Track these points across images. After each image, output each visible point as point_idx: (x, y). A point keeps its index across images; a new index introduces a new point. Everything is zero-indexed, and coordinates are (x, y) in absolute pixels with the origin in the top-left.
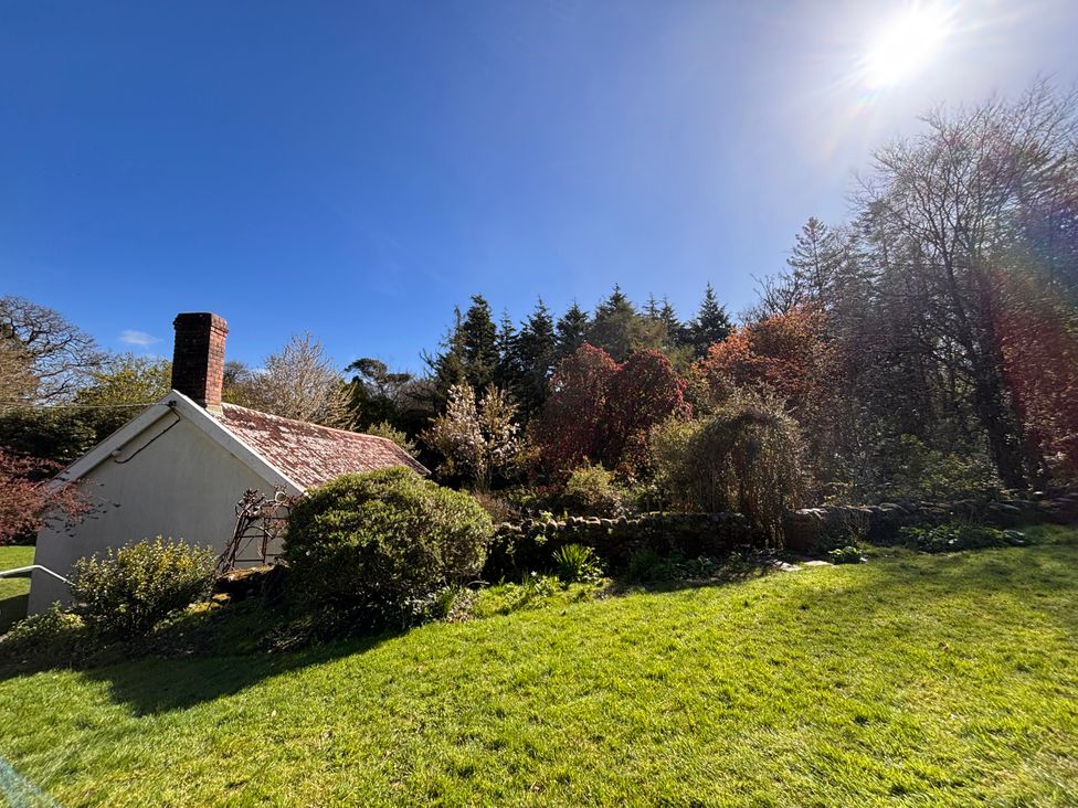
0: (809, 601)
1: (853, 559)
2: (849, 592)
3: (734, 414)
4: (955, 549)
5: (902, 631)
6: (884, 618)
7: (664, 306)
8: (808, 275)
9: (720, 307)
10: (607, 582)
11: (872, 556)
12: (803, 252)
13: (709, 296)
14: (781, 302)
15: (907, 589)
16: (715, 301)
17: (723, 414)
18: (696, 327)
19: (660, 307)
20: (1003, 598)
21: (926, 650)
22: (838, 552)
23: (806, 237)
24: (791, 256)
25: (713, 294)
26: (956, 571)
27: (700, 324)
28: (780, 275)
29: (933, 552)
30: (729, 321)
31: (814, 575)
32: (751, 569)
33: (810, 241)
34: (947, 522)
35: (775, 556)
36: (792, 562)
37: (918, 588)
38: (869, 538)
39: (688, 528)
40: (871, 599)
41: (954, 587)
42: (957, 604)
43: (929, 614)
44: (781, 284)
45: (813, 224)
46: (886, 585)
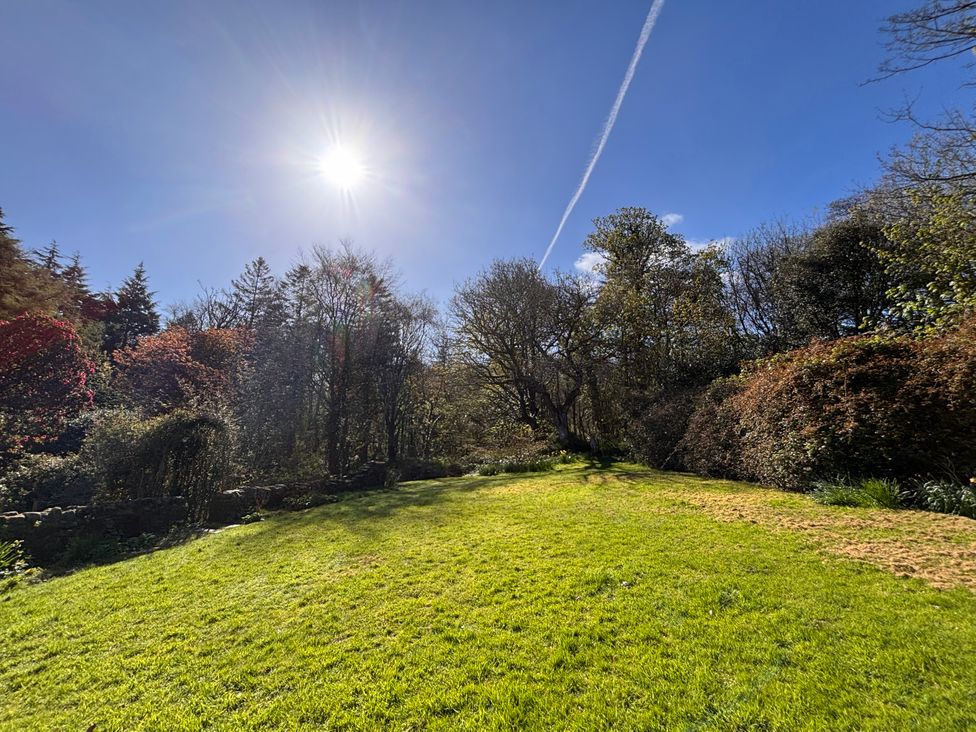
0: (239, 542)
1: (257, 519)
2: (261, 533)
3: (192, 416)
4: (308, 507)
5: (290, 541)
6: (280, 540)
7: (72, 264)
8: (247, 300)
9: (147, 291)
10: (36, 571)
11: (267, 517)
12: (248, 280)
13: (138, 277)
14: (218, 314)
15: (289, 527)
16: (144, 284)
17: (182, 416)
18: (109, 303)
19: (64, 263)
20: (328, 522)
21: (302, 544)
22: (248, 516)
23: (253, 270)
24: (237, 278)
25: (144, 276)
26: (309, 516)
27: (116, 300)
28: (223, 291)
29: (298, 510)
30: (155, 310)
31: (236, 531)
32: (189, 536)
33: (255, 274)
34: (306, 493)
35: (202, 526)
36: (216, 528)
37: (294, 525)
38: (266, 507)
39: (130, 512)
40: (274, 533)
41: (309, 523)
42: (311, 528)
43: (300, 533)
44: (222, 299)
45: (261, 262)
46: (279, 527)
